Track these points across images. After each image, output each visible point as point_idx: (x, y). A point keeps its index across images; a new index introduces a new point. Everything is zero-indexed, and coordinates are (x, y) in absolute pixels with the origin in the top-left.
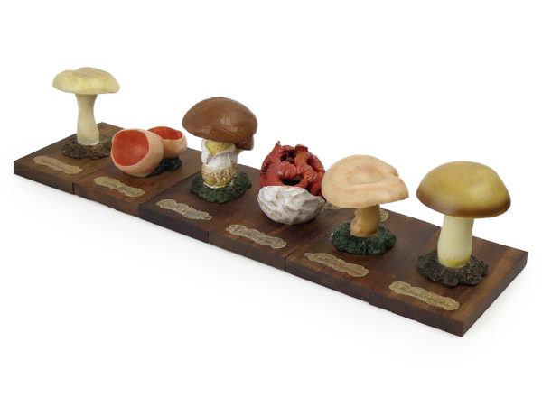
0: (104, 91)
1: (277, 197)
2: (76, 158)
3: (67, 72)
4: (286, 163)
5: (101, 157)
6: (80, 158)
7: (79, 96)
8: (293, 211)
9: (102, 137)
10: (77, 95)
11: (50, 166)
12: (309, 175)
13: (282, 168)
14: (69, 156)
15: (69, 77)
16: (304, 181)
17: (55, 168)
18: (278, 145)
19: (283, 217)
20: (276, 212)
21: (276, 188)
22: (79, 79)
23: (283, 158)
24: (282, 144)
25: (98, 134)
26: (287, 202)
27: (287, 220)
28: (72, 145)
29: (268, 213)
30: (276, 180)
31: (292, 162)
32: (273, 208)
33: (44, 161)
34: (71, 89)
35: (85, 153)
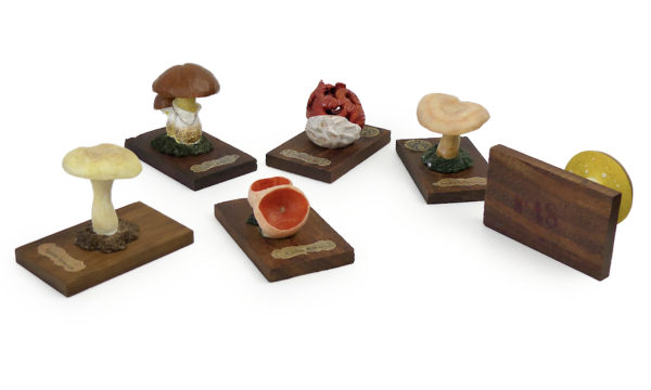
1: (322, 125)
2: (85, 249)
4: (329, 97)
8: (335, 136)
12: (349, 107)
13: (326, 101)
14: (79, 246)
16: (345, 111)
18: (321, 83)
19: (327, 142)
20: (322, 138)
21: (321, 117)
23: (326, 93)
24: (326, 83)
25: (117, 221)
26: (330, 129)
27: (330, 144)
29: (314, 139)
30: (321, 110)
31: (335, 96)
32: (319, 135)
33: (49, 252)
34: (85, 174)
35: (97, 244)
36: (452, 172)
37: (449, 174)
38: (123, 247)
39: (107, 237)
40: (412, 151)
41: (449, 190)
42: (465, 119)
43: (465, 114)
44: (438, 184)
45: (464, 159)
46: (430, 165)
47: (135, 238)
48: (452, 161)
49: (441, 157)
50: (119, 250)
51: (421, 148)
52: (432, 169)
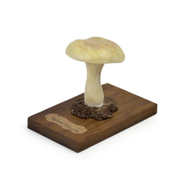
0: (111, 61)
2: (82, 118)
3: (79, 41)
5: (104, 119)
6: (86, 118)
7: (89, 64)
9: (106, 99)
10: (87, 63)
11: (59, 124)
14: (77, 115)
15: (80, 47)
17: (64, 127)
22: (89, 49)
25: (103, 97)
28: (79, 106)
33: (54, 119)
34: (81, 58)
35: (91, 114)
38: (109, 116)
39: (97, 108)
47: (116, 110)
50: (108, 118)
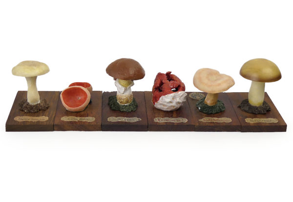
1: (173, 99)
26: (178, 100)
36: (211, 114)
37: (209, 114)
40: (193, 99)
41: (207, 124)
42: (219, 84)
43: (219, 82)
44: (202, 120)
45: (219, 107)
46: (200, 108)
48: (212, 107)
49: (206, 105)
51: (198, 98)
52: (200, 111)
